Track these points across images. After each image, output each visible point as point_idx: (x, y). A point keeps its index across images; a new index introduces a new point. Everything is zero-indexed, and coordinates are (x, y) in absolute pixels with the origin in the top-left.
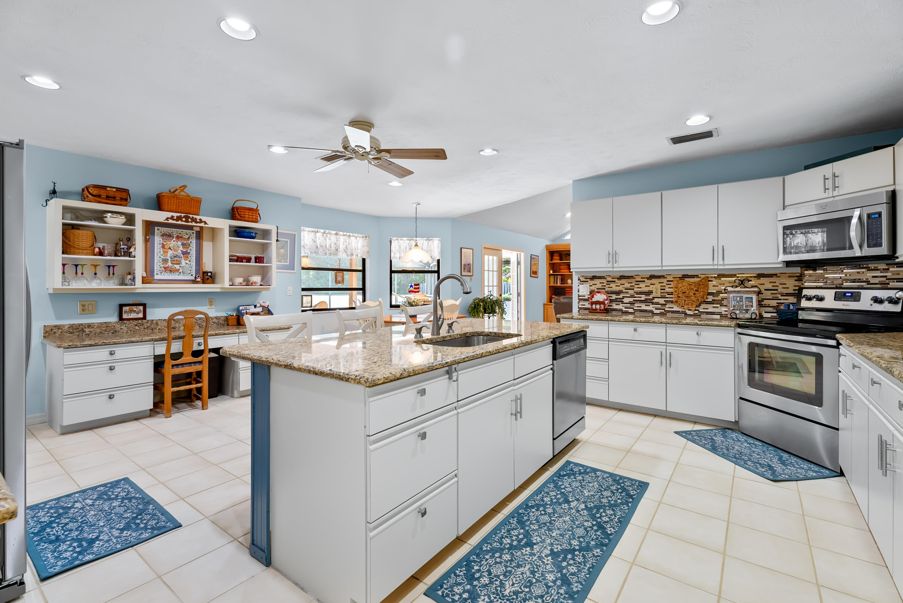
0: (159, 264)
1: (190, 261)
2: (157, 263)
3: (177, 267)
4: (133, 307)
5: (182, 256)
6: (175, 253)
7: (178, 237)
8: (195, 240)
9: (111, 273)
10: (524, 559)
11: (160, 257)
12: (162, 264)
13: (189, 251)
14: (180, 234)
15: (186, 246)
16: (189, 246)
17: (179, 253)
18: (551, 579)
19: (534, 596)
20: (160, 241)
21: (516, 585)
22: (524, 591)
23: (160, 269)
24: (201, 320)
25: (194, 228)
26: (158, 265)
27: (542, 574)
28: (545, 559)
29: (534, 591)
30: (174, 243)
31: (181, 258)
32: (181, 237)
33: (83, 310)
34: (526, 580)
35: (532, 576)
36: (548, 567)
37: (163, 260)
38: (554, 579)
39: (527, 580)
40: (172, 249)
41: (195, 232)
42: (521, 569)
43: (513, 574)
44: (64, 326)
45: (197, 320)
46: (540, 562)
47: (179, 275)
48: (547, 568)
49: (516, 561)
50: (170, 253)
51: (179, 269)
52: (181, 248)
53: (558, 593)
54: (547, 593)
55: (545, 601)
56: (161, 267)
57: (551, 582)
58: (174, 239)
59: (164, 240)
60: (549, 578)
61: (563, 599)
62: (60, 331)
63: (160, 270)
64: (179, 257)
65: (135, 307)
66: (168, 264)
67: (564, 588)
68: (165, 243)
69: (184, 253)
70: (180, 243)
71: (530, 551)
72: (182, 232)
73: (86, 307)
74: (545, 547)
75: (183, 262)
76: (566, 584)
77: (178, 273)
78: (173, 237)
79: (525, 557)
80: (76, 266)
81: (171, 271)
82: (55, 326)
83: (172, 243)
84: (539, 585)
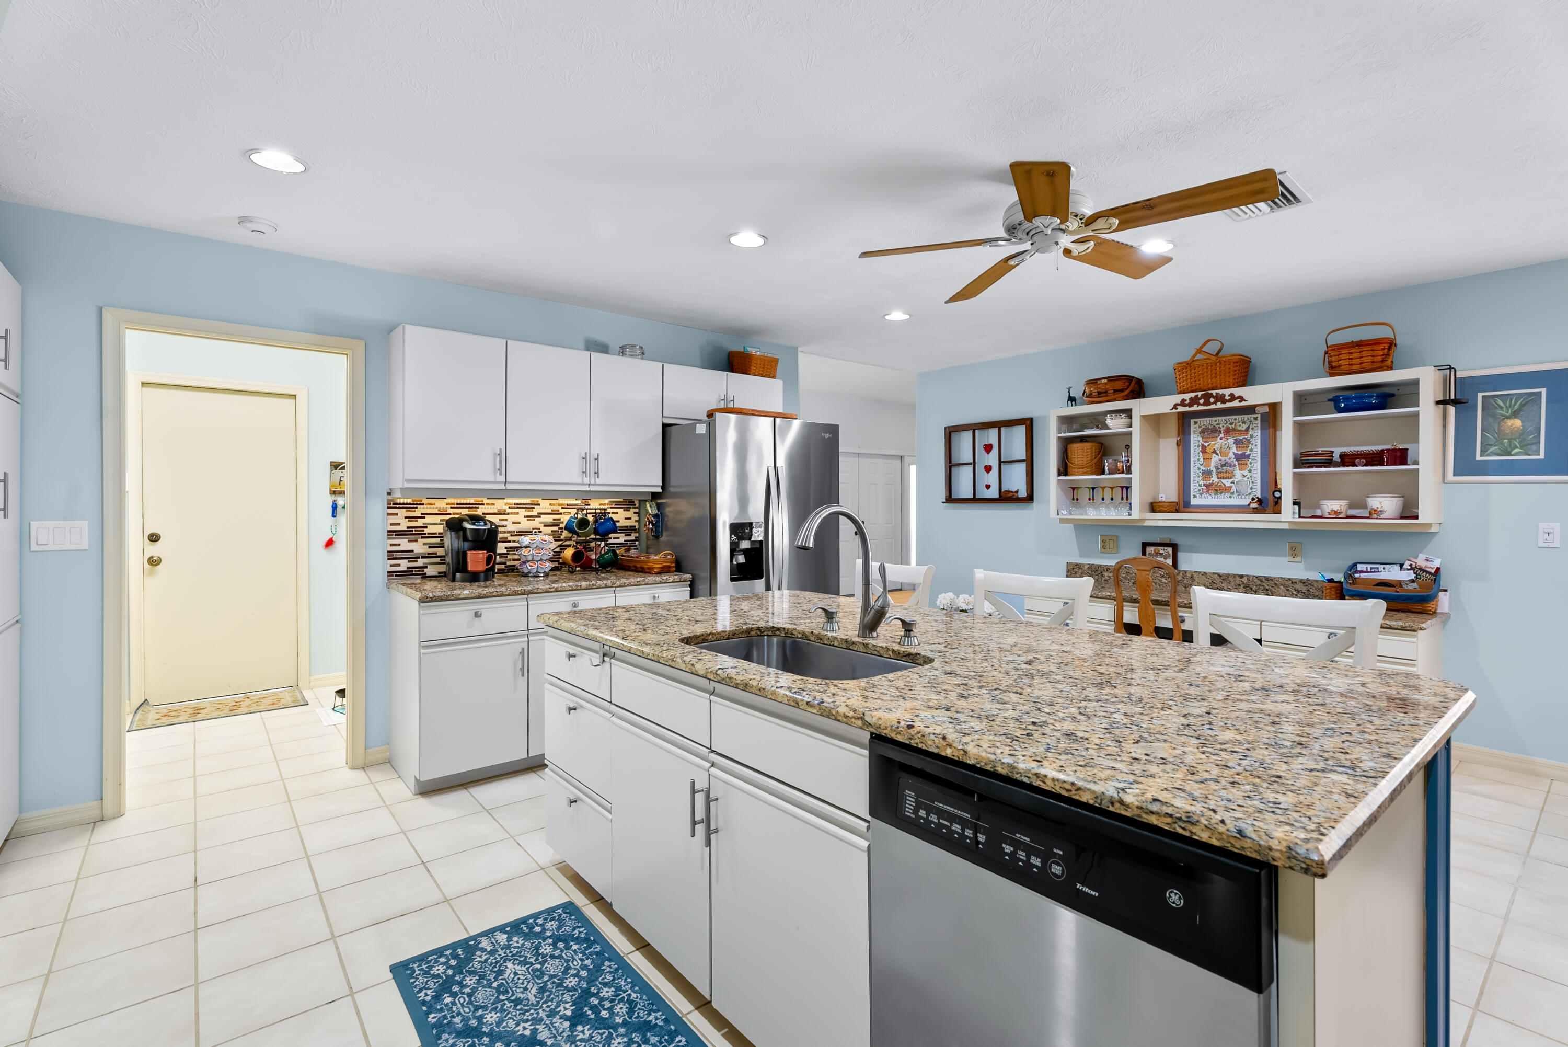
0: (1197, 479)
1: (1250, 471)
2: (1194, 478)
3: (1227, 483)
4: (1159, 548)
5: (1236, 463)
6: (1223, 459)
7: (1228, 432)
8: (1259, 431)
9: (1125, 497)
10: (552, 1001)
11: (1199, 469)
12: (1203, 479)
13: (1248, 452)
14: (1231, 424)
15: (1243, 443)
16: (1249, 442)
17: (1230, 459)
18: (488, 1016)
19: (478, 988)
20: (1199, 441)
21: (512, 976)
22: (495, 981)
23: (1200, 488)
24: (1270, 582)
25: (1257, 409)
26: (1196, 482)
27: (505, 1011)
28: (530, 1025)
29: (486, 991)
30: (1222, 441)
31: (1235, 466)
32: (1234, 430)
33: (1104, 547)
34: (511, 989)
35: (513, 998)
36: (512, 1024)
37: (1204, 473)
38: (485, 1021)
39: (510, 991)
40: (1218, 452)
41: (1259, 416)
42: (534, 991)
43: (533, 979)
44: (1084, 565)
45: (1262, 581)
46: (530, 1018)
47: (1230, 497)
48: (511, 1021)
49: (554, 990)
50: (1215, 459)
51: (1231, 487)
52: (1234, 450)
53: (459, 1014)
54: (470, 1002)
55: (460, 995)
56: (1200, 486)
57: (482, 1014)
58: (1222, 435)
59: (1205, 440)
60: (490, 1015)
61: (445, 1015)
62: (1080, 571)
63: (1199, 490)
64: (1230, 466)
65: (1162, 548)
66: (1212, 479)
67: (460, 1025)
68: (1206, 444)
69: (1239, 458)
70: (1231, 441)
71: (561, 1013)
72: (1235, 419)
73: (1107, 544)
74: (555, 1037)
75: (1238, 474)
76: (463, 1030)
77: (1228, 494)
78: (1220, 432)
79: (555, 1004)
80: (1093, 489)
81: (1216, 490)
82: (1076, 565)
83: (1218, 442)
84: (490, 999)
